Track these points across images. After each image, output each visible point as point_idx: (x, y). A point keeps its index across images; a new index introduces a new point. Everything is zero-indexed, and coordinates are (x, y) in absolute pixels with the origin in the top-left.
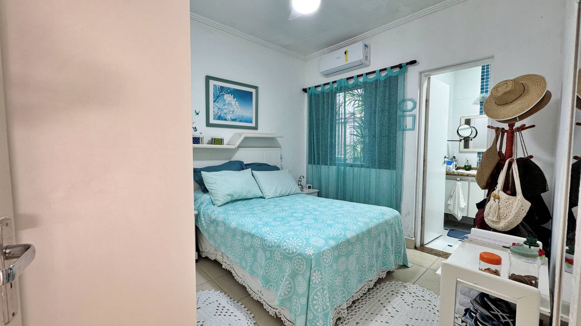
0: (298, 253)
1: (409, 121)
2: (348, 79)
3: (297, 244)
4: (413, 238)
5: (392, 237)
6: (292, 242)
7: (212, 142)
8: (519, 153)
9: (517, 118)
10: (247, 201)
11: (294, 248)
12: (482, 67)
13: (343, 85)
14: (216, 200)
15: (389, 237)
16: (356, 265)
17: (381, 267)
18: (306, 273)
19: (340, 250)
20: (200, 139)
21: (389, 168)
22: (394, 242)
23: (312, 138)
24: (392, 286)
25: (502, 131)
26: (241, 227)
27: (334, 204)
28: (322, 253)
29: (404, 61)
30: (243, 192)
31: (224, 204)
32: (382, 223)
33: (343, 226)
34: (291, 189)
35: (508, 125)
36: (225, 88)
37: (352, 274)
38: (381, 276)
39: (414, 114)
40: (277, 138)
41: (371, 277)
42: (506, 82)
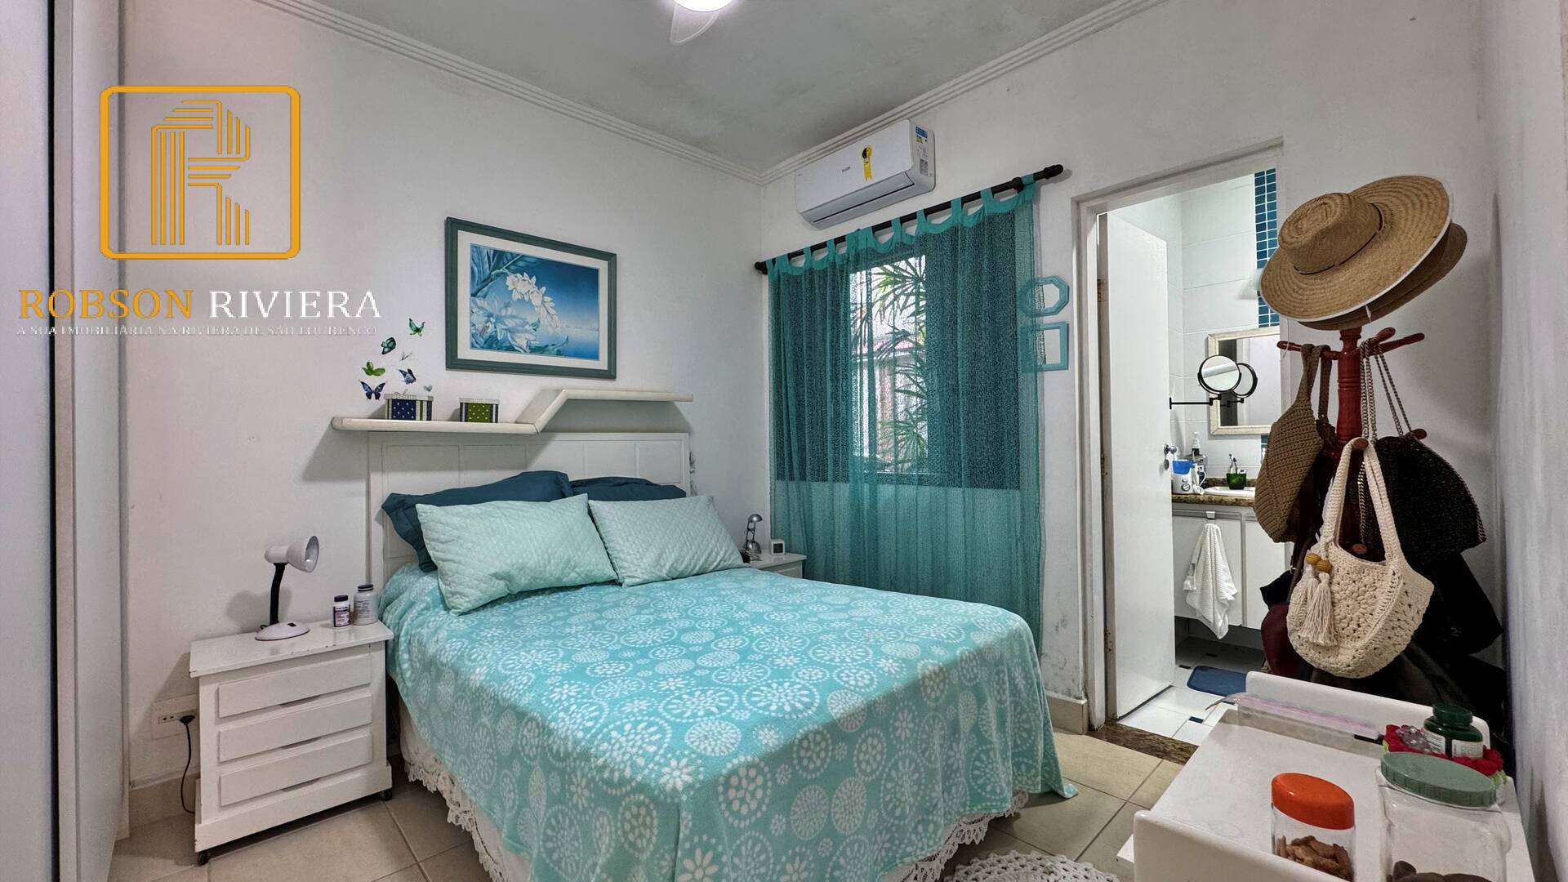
0: (638, 784)
1: (1051, 341)
2: (876, 228)
3: (640, 747)
4: (1080, 698)
5: (1000, 702)
6: (628, 741)
7: (461, 415)
8: (1383, 425)
9: (1367, 309)
10: (562, 594)
11: (629, 763)
12: (1256, 175)
13: (862, 246)
14: (454, 594)
15: (991, 704)
16: (868, 811)
17: (968, 808)
18: (659, 859)
19: (800, 763)
20: (418, 404)
21: (999, 485)
22: (1009, 719)
23: (784, 403)
24: (1005, 868)
25: (1321, 355)
26: (496, 685)
27: (828, 599)
28: (722, 780)
29: (1025, 170)
30: (548, 568)
31: (484, 606)
32: (962, 660)
33: (825, 675)
34: (709, 555)
35: (1340, 336)
36: (509, 257)
37: (851, 845)
38: (967, 836)
39: (1064, 322)
40: (676, 403)
41: (926, 847)
42: (1322, 202)
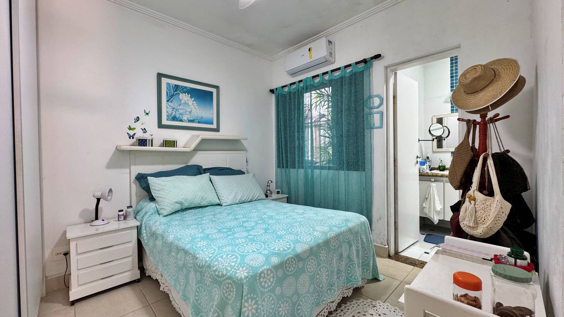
0: (228, 276)
1: (376, 118)
2: (314, 77)
3: (229, 263)
4: (386, 245)
5: (357, 247)
6: (224, 261)
7: (163, 145)
8: (494, 148)
9: (490, 107)
10: (200, 209)
11: (225, 269)
12: (451, 58)
13: (309, 83)
14: (161, 209)
15: (354, 248)
16: (310, 286)
17: (346, 284)
18: (236, 303)
19: (286, 269)
20: (148, 141)
21: (357, 170)
22: (360, 253)
23: (280, 140)
24: (359, 305)
25: (473, 123)
26: (177, 241)
27: (296, 211)
28: (258, 275)
29: (368, 56)
30: (195, 200)
31: (172, 213)
32: (344, 232)
33: (295, 238)
34: (254, 195)
35: (480, 116)
36: (180, 87)
37: (304, 297)
38: (345, 294)
39: (381, 111)
40: (241, 140)
41: (331, 298)
42: (474, 68)
